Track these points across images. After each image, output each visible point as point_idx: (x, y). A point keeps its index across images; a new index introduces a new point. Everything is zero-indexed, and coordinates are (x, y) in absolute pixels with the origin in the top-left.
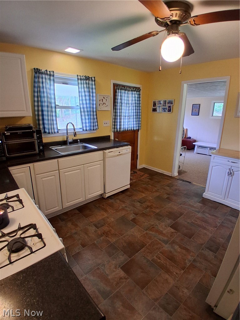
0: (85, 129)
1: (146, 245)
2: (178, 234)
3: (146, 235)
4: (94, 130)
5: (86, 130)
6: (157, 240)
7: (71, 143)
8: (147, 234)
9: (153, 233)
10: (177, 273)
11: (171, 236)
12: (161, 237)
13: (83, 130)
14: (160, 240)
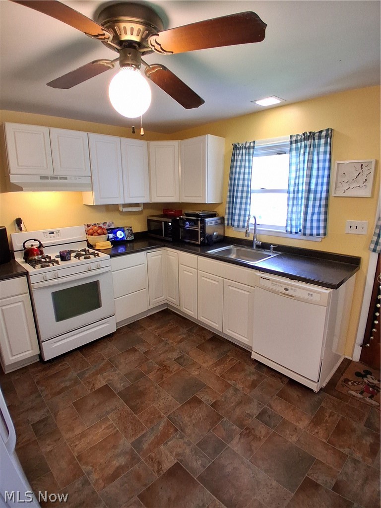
0: (289, 229)
1: (136, 414)
2: (155, 474)
3: (157, 415)
4: (311, 235)
5: (291, 232)
6: (144, 432)
7: (258, 246)
8: (160, 417)
9: (161, 428)
10: (76, 445)
11: (151, 458)
12: (151, 438)
13: (287, 231)
14: (143, 436)
